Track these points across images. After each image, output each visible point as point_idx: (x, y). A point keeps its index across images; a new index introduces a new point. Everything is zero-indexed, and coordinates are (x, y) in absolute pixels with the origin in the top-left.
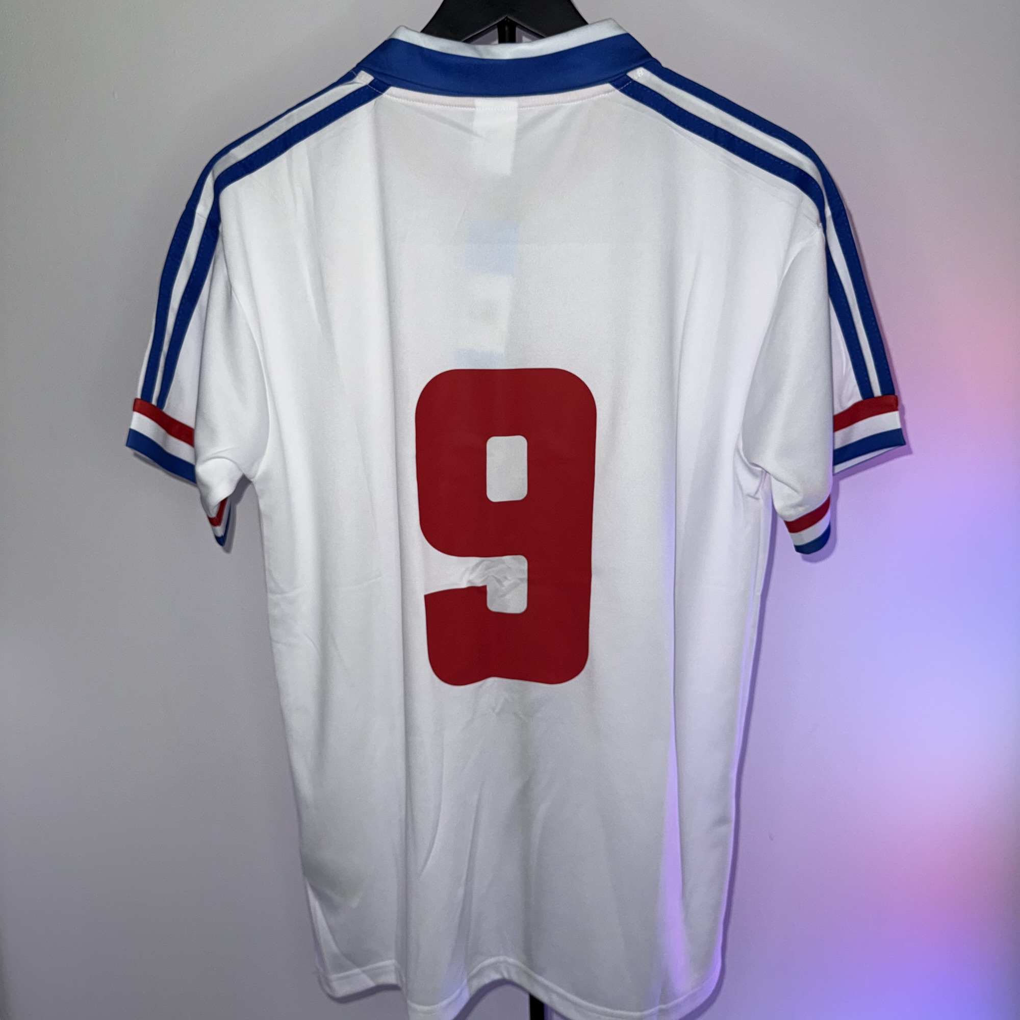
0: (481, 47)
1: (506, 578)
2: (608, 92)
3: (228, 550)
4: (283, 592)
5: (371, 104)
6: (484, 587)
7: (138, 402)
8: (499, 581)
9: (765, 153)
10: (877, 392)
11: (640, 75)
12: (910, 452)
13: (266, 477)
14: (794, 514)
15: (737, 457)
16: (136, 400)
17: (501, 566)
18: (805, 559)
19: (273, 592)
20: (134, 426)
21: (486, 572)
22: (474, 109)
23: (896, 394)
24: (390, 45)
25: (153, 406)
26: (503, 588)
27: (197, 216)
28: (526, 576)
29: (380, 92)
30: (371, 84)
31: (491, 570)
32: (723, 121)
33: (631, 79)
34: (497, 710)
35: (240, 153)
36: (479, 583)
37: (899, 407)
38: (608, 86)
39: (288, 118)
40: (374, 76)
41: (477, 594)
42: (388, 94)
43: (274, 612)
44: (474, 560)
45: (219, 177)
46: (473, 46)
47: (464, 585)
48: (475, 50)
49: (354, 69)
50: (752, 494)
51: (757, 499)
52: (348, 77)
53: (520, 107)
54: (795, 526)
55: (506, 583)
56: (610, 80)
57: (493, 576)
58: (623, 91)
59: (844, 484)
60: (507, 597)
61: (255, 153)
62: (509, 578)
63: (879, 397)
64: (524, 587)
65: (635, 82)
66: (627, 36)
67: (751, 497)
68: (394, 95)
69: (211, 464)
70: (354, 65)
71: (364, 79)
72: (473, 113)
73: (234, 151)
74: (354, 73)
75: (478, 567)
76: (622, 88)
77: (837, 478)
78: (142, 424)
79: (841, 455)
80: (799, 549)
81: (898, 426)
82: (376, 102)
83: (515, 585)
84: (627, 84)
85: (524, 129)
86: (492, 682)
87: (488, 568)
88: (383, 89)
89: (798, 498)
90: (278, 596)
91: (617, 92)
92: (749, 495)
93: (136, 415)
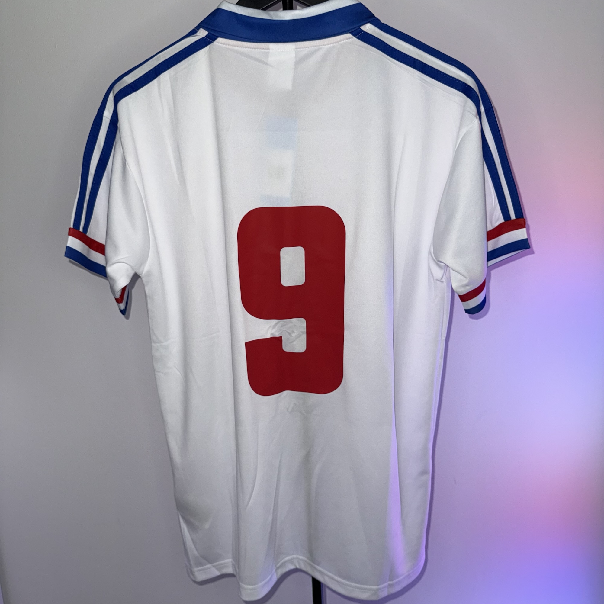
0: (272, 13)
1: (293, 332)
2: (349, 38)
3: (127, 318)
4: (161, 342)
5: (207, 48)
6: (281, 337)
7: (72, 230)
8: (289, 333)
9: (444, 74)
10: (513, 216)
11: (368, 28)
12: (533, 253)
13: (149, 274)
14: (464, 291)
15: (430, 256)
16: (70, 229)
17: (290, 325)
18: (471, 317)
19: (155, 342)
20: (69, 244)
21: (281, 329)
22: (268, 50)
23: (524, 218)
24: (218, 12)
25: (80, 232)
26: (292, 338)
27: (104, 118)
28: (305, 330)
29: (212, 41)
30: (206, 36)
31: (284, 327)
32: (418, 55)
33: (363, 31)
34: (290, 410)
35: (129, 80)
36: (277, 335)
37: (526, 226)
38: (349, 35)
39: (158, 58)
40: (208, 32)
41: (277, 341)
42: (217, 42)
43: (156, 354)
44: (274, 322)
45: (116, 94)
46: (268, 12)
47: (268, 336)
48: (269, 14)
49: (196, 27)
50: (439, 279)
51: (442, 282)
52: (193, 32)
53: (296, 48)
54: (464, 298)
55: (293, 335)
56: (350, 31)
57: (285, 331)
58: (358, 38)
59: (493, 272)
60: (295, 343)
61: (138, 79)
62: (295, 332)
63: (514, 220)
64: (304, 337)
65: (365, 32)
66: (360, 4)
67: (439, 281)
68: (220, 42)
69: (115, 266)
70: (196, 25)
71: (202, 33)
72: (268, 53)
73: (125, 78)
74: (196, 30)
75: (277, 325)
76: (357, 36)
77: (490, 269)
78: (74, 243)
79: (491, 255)
80: (467, 311)
81: (526, 237)
82: (210, 47)
83: (299, 336)
84: (361, 34)
85: (299, 62)
86: (286, 394)
87: (282, 326)
88: (214, 40)
89: (466, 281)
90: (158, 344)
91: (355, 38)
92: (437, 280)
93: (70, 238)
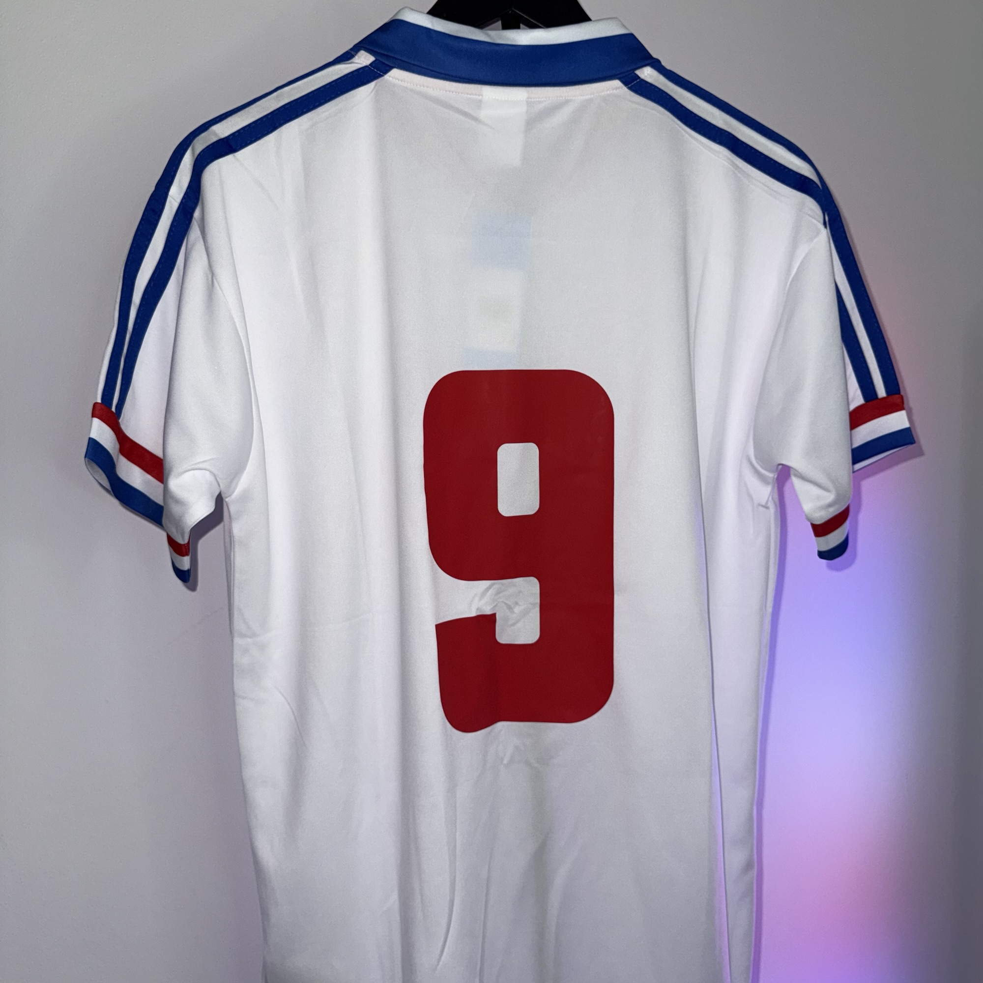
0: (492, 33)
1: (517, 603)
2: (617, 88)
3: (193, 588)
4: (254, 635)
5: (372, 85)
6: (494, 615)
7: (98, 407)
8: (510, 608)
9: (766, 157)
10: (881, 392)
11: (647, 74)
12: (921, 453)
13: (246, 497)
14: (821, 517)
15: (745, 464)
16: (95, 404)
17: (511, 590)
18: (830, 567)
19: (243, 636)
20: (94, 435)
21: (496, 597)
22: (481, 97)
23: (902, 393)
24: (395, 26)
25: (112, 412)
26: (515, 615)
27: (169, 199)
28: (538, 601)
29: (382, 74)
30: (371, 64)
31: (501, 595)
32: (726, 122)
33: (639, 77)
34: (505, 761)
35: (223, 130)
36: (488, 611)
37: (905, 406)
38: (617, 83)
39: (277, 96)
40: (375, 57)
41: (487, 622)
42: (390, 77)
43: (240, 659)
44: (484, 584)
45: (199, 155)
46: (485, 31)
47: (473, 614)
48: (489, 36)
49: (351, 49)
50: (763, 503)
51: (767, 508)
52: (346, 57)
53: (528, 98)
54: (821, 530)
55: (517, 610)
56: (620, 76)
57: (503, 602)
58: (631, 89)
59: (867, 485)
60: (519, 625)
61: (238, 131)
62: (520, 603)
63: (883, 398)
64: (537, 610)
65: (643, 80)
66: (631, 37)
67: (763, 506)
68: (396, 76)
69: (187, 477)
70: (351, 46)
71: (364, 59)
72: (480, 101)
73: (216, 128)
74: (352, 53)
75: (488, 591)
76: (630, 86)
77: (857, 478)
78: (100, 432)
79: (859, 454)
80: (822, 555)
81: (906, 425)
82: (376, 85)
83: (525, 613)
84: (635, 82)
85: (533, 121)
86: (502, 728)
87: (498, 593)
88: (386, 70)
89: (830, 497)
90: (249, 640)
91: (625, 89)
92: (760, 505)
93: (96, 422)
